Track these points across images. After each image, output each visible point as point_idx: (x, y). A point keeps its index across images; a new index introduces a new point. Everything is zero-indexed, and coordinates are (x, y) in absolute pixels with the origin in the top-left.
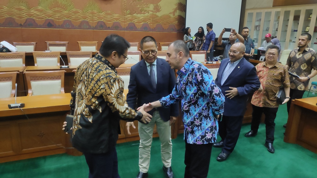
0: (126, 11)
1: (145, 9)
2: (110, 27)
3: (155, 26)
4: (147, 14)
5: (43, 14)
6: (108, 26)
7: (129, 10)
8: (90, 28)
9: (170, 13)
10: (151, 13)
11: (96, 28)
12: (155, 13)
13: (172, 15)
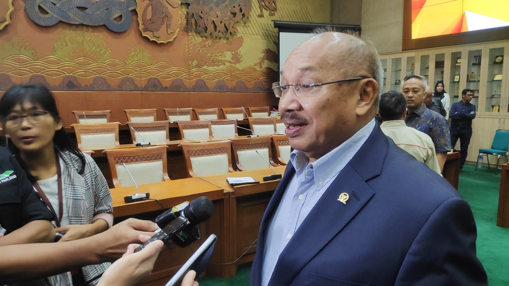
0: (192, 63)
1: (220, 58)
2: (168, 87)
3: (234, 84)
4: (222, 67)
5: (59, 68)
6: (164, 86)
7: (195, 61)
8: (136, 88)
9: (255, 65)
10: (227, 64)
11: (145, 89)
12: (234, 65)
13: (258, 68)
